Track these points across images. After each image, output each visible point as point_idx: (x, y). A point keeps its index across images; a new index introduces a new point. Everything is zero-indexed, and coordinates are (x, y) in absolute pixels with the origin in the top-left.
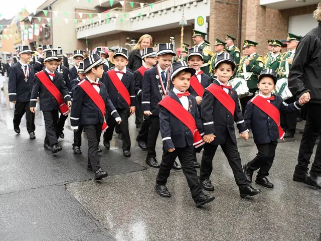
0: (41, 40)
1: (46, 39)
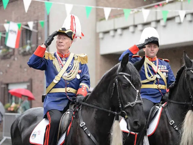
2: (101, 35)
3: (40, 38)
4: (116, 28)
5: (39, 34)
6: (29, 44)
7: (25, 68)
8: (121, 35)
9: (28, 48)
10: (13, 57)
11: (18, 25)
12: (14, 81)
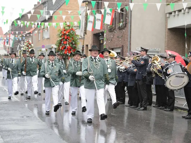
0: (111, 30)
1: (120, 29)
2: (168, 15)
3: (127, 18)
4: (175, 10)
5: (127, 15)
6: (122, 22)
7: (120, 38)
8: (178, 15)
9: (121, 24)
10: (115, 31)
11: (110, 10)
12: (115, 47)
